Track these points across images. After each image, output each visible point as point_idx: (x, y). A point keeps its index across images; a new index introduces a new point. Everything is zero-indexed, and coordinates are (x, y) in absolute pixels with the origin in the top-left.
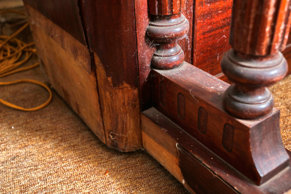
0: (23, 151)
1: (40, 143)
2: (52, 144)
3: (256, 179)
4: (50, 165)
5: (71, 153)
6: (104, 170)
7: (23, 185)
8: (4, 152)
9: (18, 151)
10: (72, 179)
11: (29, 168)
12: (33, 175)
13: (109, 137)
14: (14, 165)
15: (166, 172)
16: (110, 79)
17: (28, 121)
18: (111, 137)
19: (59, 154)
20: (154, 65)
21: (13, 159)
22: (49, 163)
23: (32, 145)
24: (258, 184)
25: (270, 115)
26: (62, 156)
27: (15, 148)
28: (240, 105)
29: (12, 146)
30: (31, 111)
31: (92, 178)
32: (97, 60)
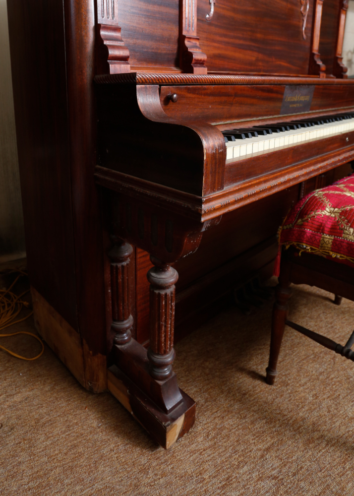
0: (31, 393)
1: (41, 387)
2: (49, 387)
3: (166, 411)
4: (50, 404)
5: (62, 394)
6: (84, 406)
7: (36, 419)
8: (19, 395)
9: (28, 393)
10: (66, 413)
11: (37, 406)
12: (41, 411)
13: (88, 384)
14: (28, 404)
15: (122, 407)
16: (91, 352)
17: (30, 368)
18: (89, 384)
19: (55, 395)
20: (116, 342)
21: (26, 400)
22: (50, 402)
23: (37, 388)
24: (167, 414)
25: (171, 377)
26: (57, 397)
27: (26, 391)
28: (157, 373)
29: (24, 390)
30: (31, 361)
31: (78, 412)
32: (84, 342)
